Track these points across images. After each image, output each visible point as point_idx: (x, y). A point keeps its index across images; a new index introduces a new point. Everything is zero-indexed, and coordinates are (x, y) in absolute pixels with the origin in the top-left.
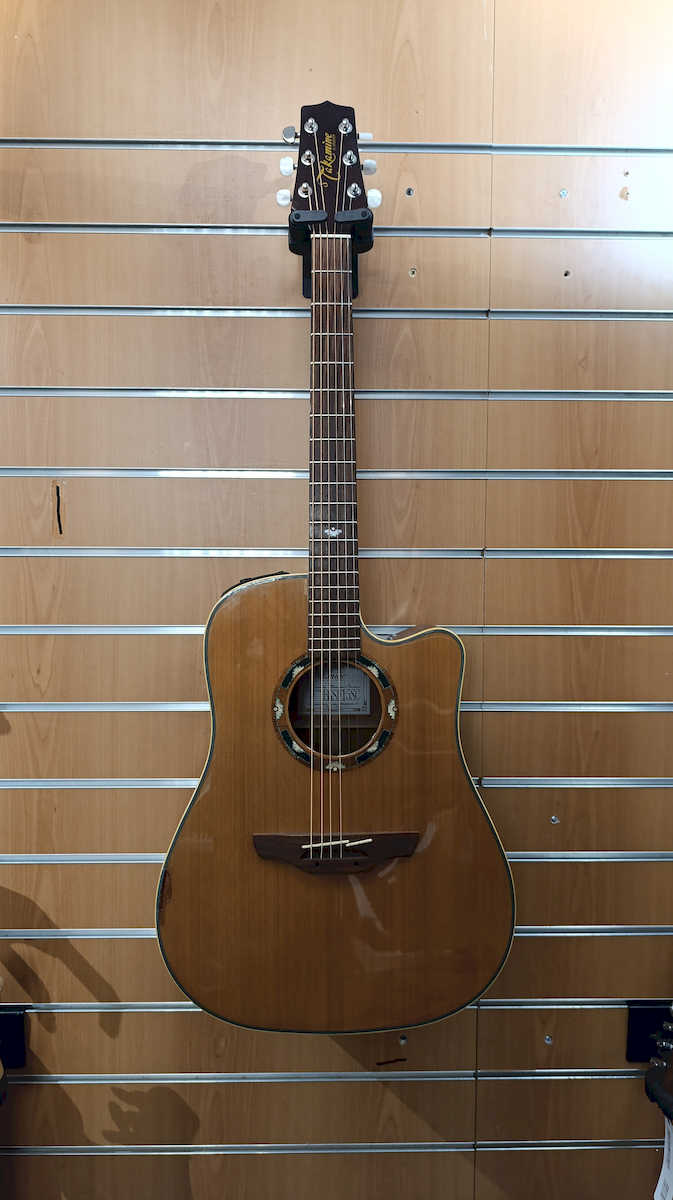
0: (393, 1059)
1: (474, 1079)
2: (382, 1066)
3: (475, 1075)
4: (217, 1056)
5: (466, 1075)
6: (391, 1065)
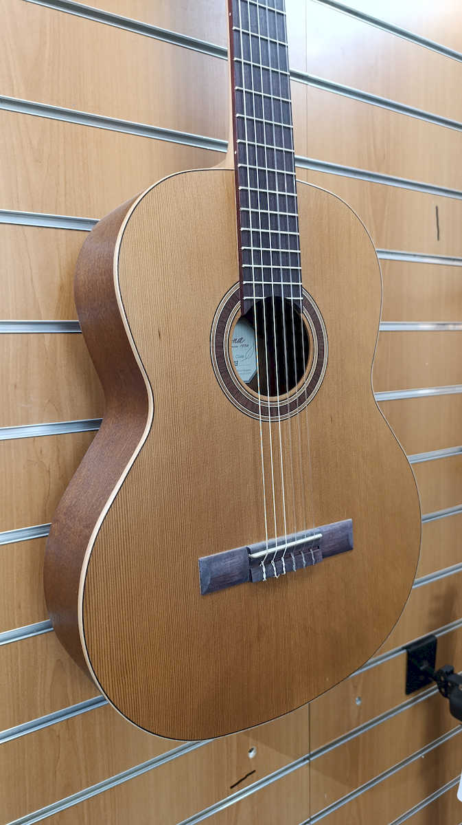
0: (244, 776)
6: (243, 782)
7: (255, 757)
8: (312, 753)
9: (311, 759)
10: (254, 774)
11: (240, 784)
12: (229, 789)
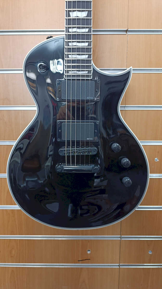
0: (85, 259)
1: (118, 267)
2: (80, 262)
3: (119, 266)
4: (12, 257)
5: (115, 266)
7: (90, 254)
8: (121, 264)
9: (121, 267)
10: (90, 260)
11: (83, 261)
12: (77, 261)
